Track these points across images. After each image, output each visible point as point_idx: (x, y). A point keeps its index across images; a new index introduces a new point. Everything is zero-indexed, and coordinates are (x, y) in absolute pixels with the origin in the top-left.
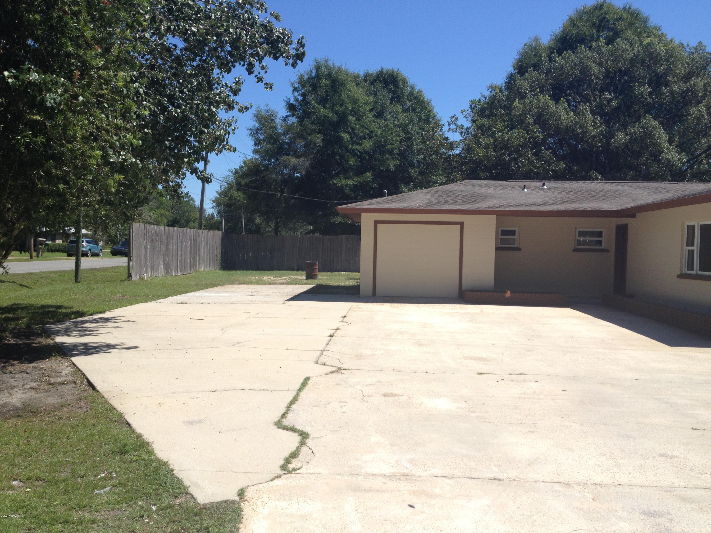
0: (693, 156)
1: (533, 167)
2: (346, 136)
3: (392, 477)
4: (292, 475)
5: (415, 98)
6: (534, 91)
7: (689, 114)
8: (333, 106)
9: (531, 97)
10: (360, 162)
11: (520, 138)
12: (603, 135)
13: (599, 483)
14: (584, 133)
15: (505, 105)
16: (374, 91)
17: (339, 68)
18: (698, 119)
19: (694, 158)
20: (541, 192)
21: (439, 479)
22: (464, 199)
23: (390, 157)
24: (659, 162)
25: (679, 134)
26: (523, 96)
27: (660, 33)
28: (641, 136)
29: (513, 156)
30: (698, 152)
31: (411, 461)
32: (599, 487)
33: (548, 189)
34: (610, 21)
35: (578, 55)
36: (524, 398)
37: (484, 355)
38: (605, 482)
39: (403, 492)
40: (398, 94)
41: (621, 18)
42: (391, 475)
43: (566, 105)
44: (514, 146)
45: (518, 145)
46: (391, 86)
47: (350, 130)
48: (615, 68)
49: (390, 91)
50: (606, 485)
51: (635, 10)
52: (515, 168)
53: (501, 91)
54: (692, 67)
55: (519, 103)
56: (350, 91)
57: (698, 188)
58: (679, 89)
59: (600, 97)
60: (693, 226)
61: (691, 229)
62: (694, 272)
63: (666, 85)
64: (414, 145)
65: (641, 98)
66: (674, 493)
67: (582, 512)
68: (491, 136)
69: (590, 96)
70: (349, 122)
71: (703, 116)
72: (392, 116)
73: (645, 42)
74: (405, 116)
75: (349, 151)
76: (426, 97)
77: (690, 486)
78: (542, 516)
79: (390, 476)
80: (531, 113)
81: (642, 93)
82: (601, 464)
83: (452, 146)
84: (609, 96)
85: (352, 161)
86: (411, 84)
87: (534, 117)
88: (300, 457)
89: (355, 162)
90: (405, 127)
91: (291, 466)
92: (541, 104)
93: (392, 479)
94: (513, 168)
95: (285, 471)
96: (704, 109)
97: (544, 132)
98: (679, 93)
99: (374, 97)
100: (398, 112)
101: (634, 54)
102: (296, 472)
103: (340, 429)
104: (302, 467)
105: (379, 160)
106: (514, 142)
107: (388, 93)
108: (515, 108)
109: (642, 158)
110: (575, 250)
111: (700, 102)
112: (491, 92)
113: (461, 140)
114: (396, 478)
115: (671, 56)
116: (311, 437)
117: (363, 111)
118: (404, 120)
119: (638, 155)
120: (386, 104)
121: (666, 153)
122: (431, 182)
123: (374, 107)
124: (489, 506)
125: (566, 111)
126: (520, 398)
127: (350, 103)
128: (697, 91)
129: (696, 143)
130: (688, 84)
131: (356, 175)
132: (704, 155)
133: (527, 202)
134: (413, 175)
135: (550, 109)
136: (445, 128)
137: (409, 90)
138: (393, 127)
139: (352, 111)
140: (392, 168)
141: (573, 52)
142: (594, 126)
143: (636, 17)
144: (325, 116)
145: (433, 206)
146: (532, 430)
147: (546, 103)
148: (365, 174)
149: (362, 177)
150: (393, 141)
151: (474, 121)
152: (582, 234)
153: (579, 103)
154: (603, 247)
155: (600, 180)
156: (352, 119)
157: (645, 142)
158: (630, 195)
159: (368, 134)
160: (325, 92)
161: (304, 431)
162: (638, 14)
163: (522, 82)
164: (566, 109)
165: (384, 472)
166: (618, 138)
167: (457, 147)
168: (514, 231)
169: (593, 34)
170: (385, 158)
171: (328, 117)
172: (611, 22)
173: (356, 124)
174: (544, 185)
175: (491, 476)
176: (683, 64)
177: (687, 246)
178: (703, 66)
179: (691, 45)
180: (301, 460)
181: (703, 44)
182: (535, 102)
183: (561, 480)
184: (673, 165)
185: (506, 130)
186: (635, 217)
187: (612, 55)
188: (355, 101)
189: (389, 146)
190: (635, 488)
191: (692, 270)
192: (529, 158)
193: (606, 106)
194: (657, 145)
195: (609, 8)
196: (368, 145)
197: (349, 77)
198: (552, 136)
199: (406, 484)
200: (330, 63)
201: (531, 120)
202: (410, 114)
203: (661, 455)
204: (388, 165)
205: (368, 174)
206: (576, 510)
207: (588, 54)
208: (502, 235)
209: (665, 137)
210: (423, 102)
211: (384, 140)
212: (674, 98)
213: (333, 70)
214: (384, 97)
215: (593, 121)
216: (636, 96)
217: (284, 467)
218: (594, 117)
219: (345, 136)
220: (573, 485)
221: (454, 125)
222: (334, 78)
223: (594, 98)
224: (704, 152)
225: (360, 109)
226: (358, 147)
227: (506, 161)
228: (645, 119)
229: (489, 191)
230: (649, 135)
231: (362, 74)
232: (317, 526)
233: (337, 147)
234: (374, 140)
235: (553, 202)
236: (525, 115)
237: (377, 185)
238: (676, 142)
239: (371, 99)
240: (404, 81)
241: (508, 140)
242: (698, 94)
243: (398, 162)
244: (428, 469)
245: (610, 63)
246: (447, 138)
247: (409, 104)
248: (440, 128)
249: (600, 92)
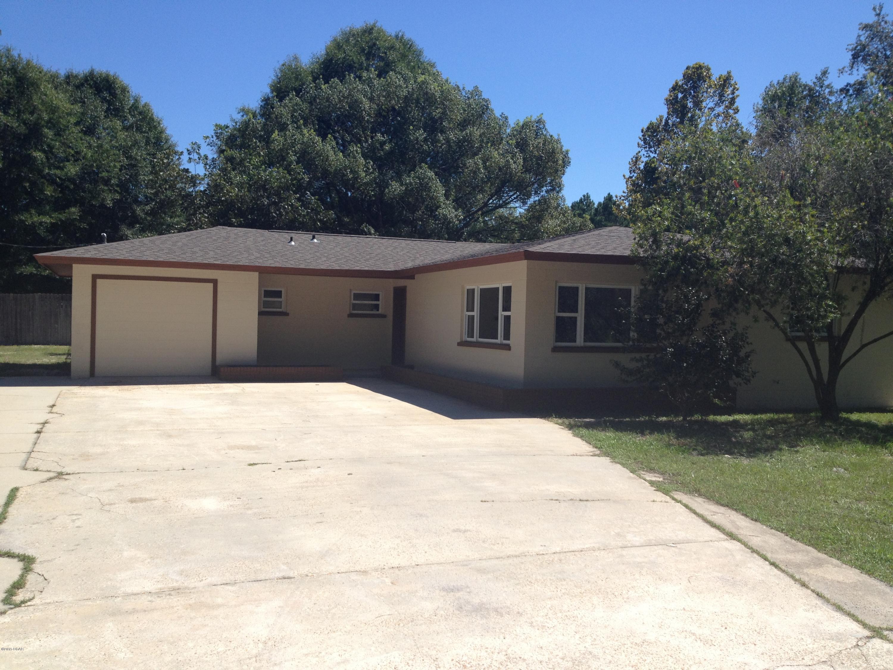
0: (469, 213)
1: (298, 215)
2: (40, 156)
3: (159, 593)
4: (22, 609)
5: (140, 113)
6: (296, 123)
7: (465, 165)
8: (19, 112)
9: (293, 130)
10: (61, 192)
11: (280, 179)
12: (376, 183)
13: (396, 566)
14: (356, 179)
15: (261, 136)
16: (81, 98)
17: (28, 63)
18: (475, 172)
19: (470, 215)
20: (312, 246)
21: (219, 588)
22: (217, 251)
23: (106, 188)
24: (436, 218)
25: (455, 186)
26: (283, 128)
27: (435, 70)
28: (416, 188)
29: (273, 200)
30: (474, 209)
31: (181, 573)
32: (397, 571)
33: (319, 243)
34: (381, 48)
35: (346, 86)
36: (307, 487)
37: (254, 443)
38: (403, 564)
39: (177, 608)
40: (116, 105)
41: (392, 47)
42: (157, 591)
43: (334, 143)
44: (273, 188)
45: (279, 187)
46: (106, 94)
47: (45, 147)
48: (388, 106)
49: (104, 100)
50: (404, 567)
51: (408, 40)
52: (276, 214)
53: (254, 116)
54: (468, 113)
55: (278, 135)
56: (46, 95)
57: (476, 249)
58: (455, 137)
59: (372, 138)
60: (473, 290)
61: (471, 293)
62: (474, 340)
63: (442, 132)
64: (139, 175)
65: (417, 143)
66: (470, 566)
67: (382, 598)
68: (244, 172)
69: (360, 136)
70: (45, 137)
71: (479, 169)
72: (108, 134)
73: (419, 80)
74: (126, 136)
75: (44, 177)
76: (155, 114)
77: (485, 557)
78: (341, 608)
79: (156, 593)
80: (293, 149)
81: (417, 138)
82: (397, 547)
83: (194, 180)
84: (382, 138)
85: (49, 191)
86: (134, 94)
87: (296, 153)
88: (28, 586)
89: (54, 192)
90: (127, 150)
91: (18, 598)
92: (305, 140)
93: (160, 595)
94: (274, 214)
95: (11, 605)
96: (480, 162)
97: (309, 174)
98: (455, 142)
99: (82, 106)
100: (117, 129)
101: (409, 92)
102: (26, 604)
103: (78, 547)
104: (33, 598)
105: (90, 192)
106: (274, 183)
107: (102, 102)
108: (274, 140)
109: (418, 212)
110: (351, 315)
111: (476, 154)
112: (243, 116)
113: (205, 175)
114: (166, 594)
115: (446, 99)
116: (38, 561)
117: (65, 124)
118: (125, 141)
119: (413, 209)
120: (98, 117)
121: (443, 209)
122: (164, 225)
123: (82, 120)
124: (282, 607)
125: (334, 151)
126: (302, 488)
127: (46, 111)
128: (474, 141)
129: (472, 198)
130: (464, 132)
131: (55, 211)
132: (480, 213)
133: (295, 258)
134: (139, 215)
135: (316, 147)
136: (185, 157)
137: (132, 102)
138: (109, 149)
139: (49, 121)
140: (109, 203)
141: (341, 82)
142: (366, 171)
143: (409, 48)
144: (5, 125)
145: (176, 257)
146: (320, 521)
147: (311, 139)
148: (68, 208)
149: (65, 213)
150: (110, 167)
151: (221, 151)
152: (357, 296)
153: (349, 143)
154: (380, 311)
155: (374, 234)
156: (49, 133)
157: (422, 194)
158: (408, 254)
159: (73, 155)
160: (6, 92)
161: (26, 554)
162: (411, 46)
163: (282, 109)
164: (334, 148)
165: (147, 589)
166: (392, 188)
167: (200, 183)
168: (280, 292)
169: (362, 63)
170: (98, 189)
171: (12, 128)
172: (382, 50)
173: (56, 140)
174: (314, 237)
175: (281, 575)
176: (458, 110)
177: (467, 311)
178: (480, 114)
179: (467, 89)
180: (29, 590)
181: (479, 89)
182: (298, 136)
183: (358, 568)
184: (450, 222)
185: (263, 167)
186: (414, 279)
187: (384, 90)
188: (53, 110)
189: (104, 173)
190: (433, 566)
191: (472, 337)
192: (292, 204)
193: (378, 150)
194: (433, 198)
195: (380, 33)
196: (72, 169)
197: (45, 75)
198: (317, 179)
199: (179, 598)
200: (15, 53)
201: (294, 158)
202: (133, 134)
203: (454, 531)
204: (104, 200)
205: (73, 209)
206: (376, 597)
207: (358, 86)
208: (265, 296)
209: (442, 191)
210: (152, 119)
211: (97, 165)
212: (450, 146)
213: (19, 63)
214: (96, 107)
215: (365, 165)
216: (411, 141)
217: (7, 601)
218: (365, 161)
219: (38, 155)
220: (370, 572)
221: (195, 154)
222: (21, 75)
223: (365, 138)
224: (481, 209)
225: (61, 120)
226: (58, 172)
227: (264, 205)
228: (421, 168)
229: (248, 242)
230: (425, 187)
231: (62, 73)
232: (71, 661)
233: (25, 170)
234: (82, 164)
235: (325, 259)
236: (287, 150)
237: (88, 225)
238: (452, 196)
239: (77, 108)
240: (124, 90)
241: (266, 180)
242: (474, 144)
243: (117, 196)
244: (204, 578)
245: (382, 99)
246: (188, 169)
247: (131, 120)
248: (177, 157)
249: (372, 133)
